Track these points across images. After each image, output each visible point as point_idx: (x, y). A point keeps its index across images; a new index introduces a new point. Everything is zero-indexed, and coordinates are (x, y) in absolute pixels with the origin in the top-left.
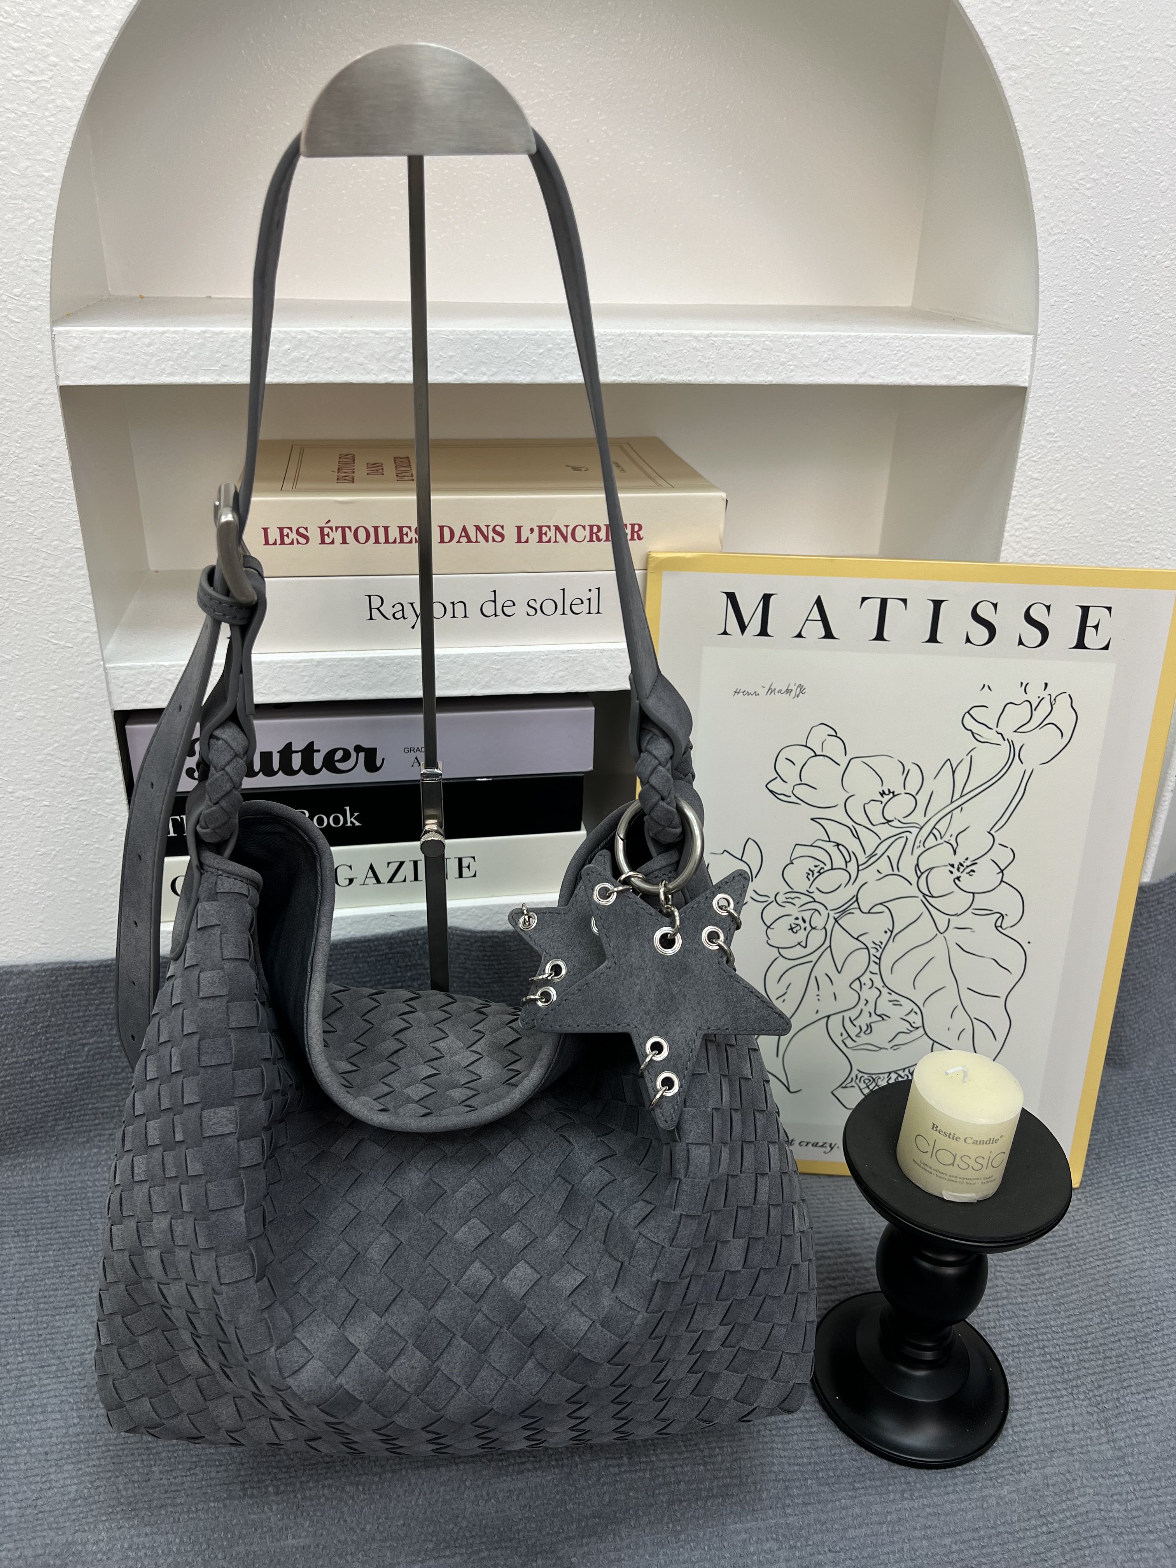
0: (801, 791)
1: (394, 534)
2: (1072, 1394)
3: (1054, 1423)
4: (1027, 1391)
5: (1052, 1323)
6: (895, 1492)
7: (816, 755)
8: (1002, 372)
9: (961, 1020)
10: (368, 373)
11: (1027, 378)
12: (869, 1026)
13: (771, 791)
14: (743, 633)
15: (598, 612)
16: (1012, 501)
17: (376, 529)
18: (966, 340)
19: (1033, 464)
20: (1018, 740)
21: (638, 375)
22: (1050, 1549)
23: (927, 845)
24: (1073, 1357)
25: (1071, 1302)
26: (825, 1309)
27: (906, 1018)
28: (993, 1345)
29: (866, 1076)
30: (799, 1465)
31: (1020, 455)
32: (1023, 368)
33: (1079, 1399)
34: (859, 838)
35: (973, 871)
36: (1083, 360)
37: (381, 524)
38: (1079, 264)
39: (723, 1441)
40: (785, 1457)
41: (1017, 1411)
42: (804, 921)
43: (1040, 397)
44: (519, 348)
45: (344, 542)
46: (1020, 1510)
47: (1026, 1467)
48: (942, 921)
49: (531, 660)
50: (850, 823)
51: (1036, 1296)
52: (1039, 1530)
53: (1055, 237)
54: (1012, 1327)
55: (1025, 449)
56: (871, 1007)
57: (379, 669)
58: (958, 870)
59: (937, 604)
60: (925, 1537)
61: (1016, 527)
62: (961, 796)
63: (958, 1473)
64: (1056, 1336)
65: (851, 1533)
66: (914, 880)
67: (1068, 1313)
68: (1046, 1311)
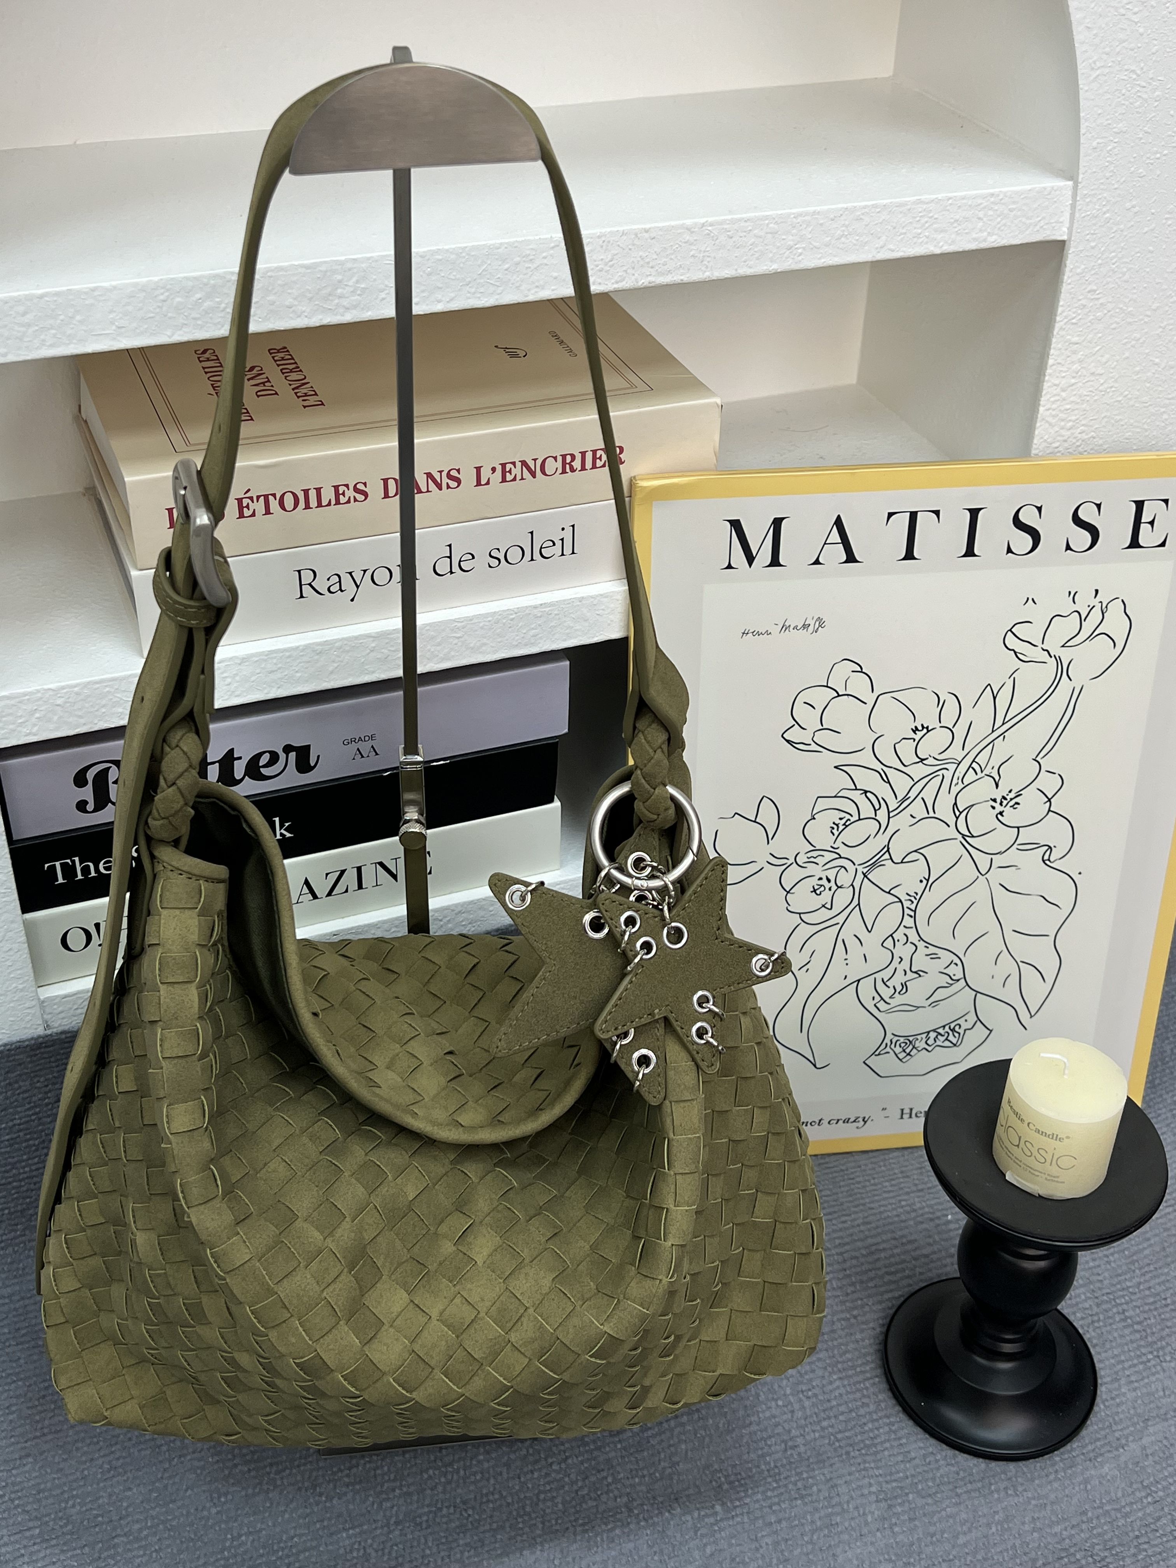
0: (823, 738)
1: (328, 495)
2: (1158, 1357)
3: (1145, 1390)
4: (1113, 1361)
5: (1128, 1284)
6: (998, 1491)
7: (839, 696)
8: (1038, 227)
9: (1007, 965)
10: (299, 316)
11: (1065, 230)
12: (904, 985)
13: (788, 741)
14: (750, 566)
15: (573, 553)
16: (1049, 371)
17: (306, 492)
18: (998, 195)
19: (1072, 327)
20: (1065, 655)
21: (621, 281)
22: (1159, 1519)
23: (966, 782)
24: (1155, 1317)
25: (1145, 1257)
26: (889, 1308)
27: (945, 971)
28: (1071, 1318)
29: (902, 1040)
30: (895, 1481)
31: (1058, 318)
32: (1061, 220)
33: (1166, 1361)
34: (889, 782)
35: (1017, 803)
36: (1128, 205)
37: (311, 486)
38: (1124, 99)
39: (813, 1470)
40: (881, 1475)
41: (1106, 1383)
42: (829, 881)
43: (1081, 251)
44: (479, 266)
45: (268, 512)
46: (1123, 1485)
47: (1123, 1441)
48: (983, 862)
49: (497, 622)
50: (879, 767)
51: (1107, 1256)
52: (1145, 1501)
53: (1098, 72)
54: (1089, 1295)
55: (1063, 312)
56: (906, 965)
57: (316, 657)
58: (1001, 804)
59: (974, 513)
60: (1034, 1530)
61: (1052, 399)
62: (1003, 724)
63: (1057, 1459)
64: (1133, 1297)
65: (961, 1540)
66: (951, 820)
67: (1143, 1271)
68: (1120, 1271)
